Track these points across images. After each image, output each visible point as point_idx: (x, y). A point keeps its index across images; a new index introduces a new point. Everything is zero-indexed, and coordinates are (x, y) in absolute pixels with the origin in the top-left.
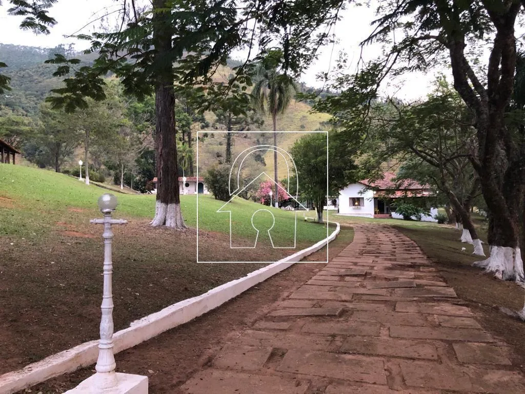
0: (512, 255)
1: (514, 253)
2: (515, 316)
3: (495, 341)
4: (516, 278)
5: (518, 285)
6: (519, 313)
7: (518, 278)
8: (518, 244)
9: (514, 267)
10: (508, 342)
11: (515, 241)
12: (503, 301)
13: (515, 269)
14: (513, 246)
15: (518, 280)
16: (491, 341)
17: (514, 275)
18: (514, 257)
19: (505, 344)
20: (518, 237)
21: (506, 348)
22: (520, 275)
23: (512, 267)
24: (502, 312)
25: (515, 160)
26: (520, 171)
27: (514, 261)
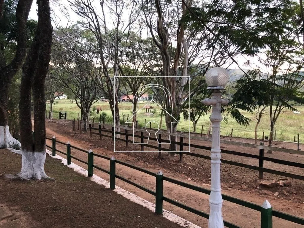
0: (3, 131)
1: (5, 130)
2: (16, 178)
3: (13, 212)
4: (6, 146)
5: (9, 151)
6: (19, 175)
7: (8, 145)
8: (7, 123)
9: (5, 139)
10: (23, 210)
11: (5, 121)
12: (3, 167)
13: (6, 140)
14: (4, 125)
15: (8, 147)
16: (10, 215)
17: (5, 144)
18: (5, 132)
19: (22, 213)
20: (7, 119)
21: (24, 217)
22: (9, 144)
23: (4, 139)
24: (7, 178)
25: (3, 66)
26: (7, 74)
27: (5, 134)
